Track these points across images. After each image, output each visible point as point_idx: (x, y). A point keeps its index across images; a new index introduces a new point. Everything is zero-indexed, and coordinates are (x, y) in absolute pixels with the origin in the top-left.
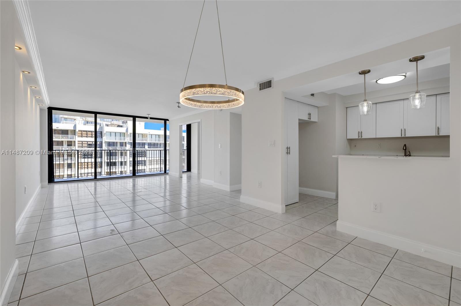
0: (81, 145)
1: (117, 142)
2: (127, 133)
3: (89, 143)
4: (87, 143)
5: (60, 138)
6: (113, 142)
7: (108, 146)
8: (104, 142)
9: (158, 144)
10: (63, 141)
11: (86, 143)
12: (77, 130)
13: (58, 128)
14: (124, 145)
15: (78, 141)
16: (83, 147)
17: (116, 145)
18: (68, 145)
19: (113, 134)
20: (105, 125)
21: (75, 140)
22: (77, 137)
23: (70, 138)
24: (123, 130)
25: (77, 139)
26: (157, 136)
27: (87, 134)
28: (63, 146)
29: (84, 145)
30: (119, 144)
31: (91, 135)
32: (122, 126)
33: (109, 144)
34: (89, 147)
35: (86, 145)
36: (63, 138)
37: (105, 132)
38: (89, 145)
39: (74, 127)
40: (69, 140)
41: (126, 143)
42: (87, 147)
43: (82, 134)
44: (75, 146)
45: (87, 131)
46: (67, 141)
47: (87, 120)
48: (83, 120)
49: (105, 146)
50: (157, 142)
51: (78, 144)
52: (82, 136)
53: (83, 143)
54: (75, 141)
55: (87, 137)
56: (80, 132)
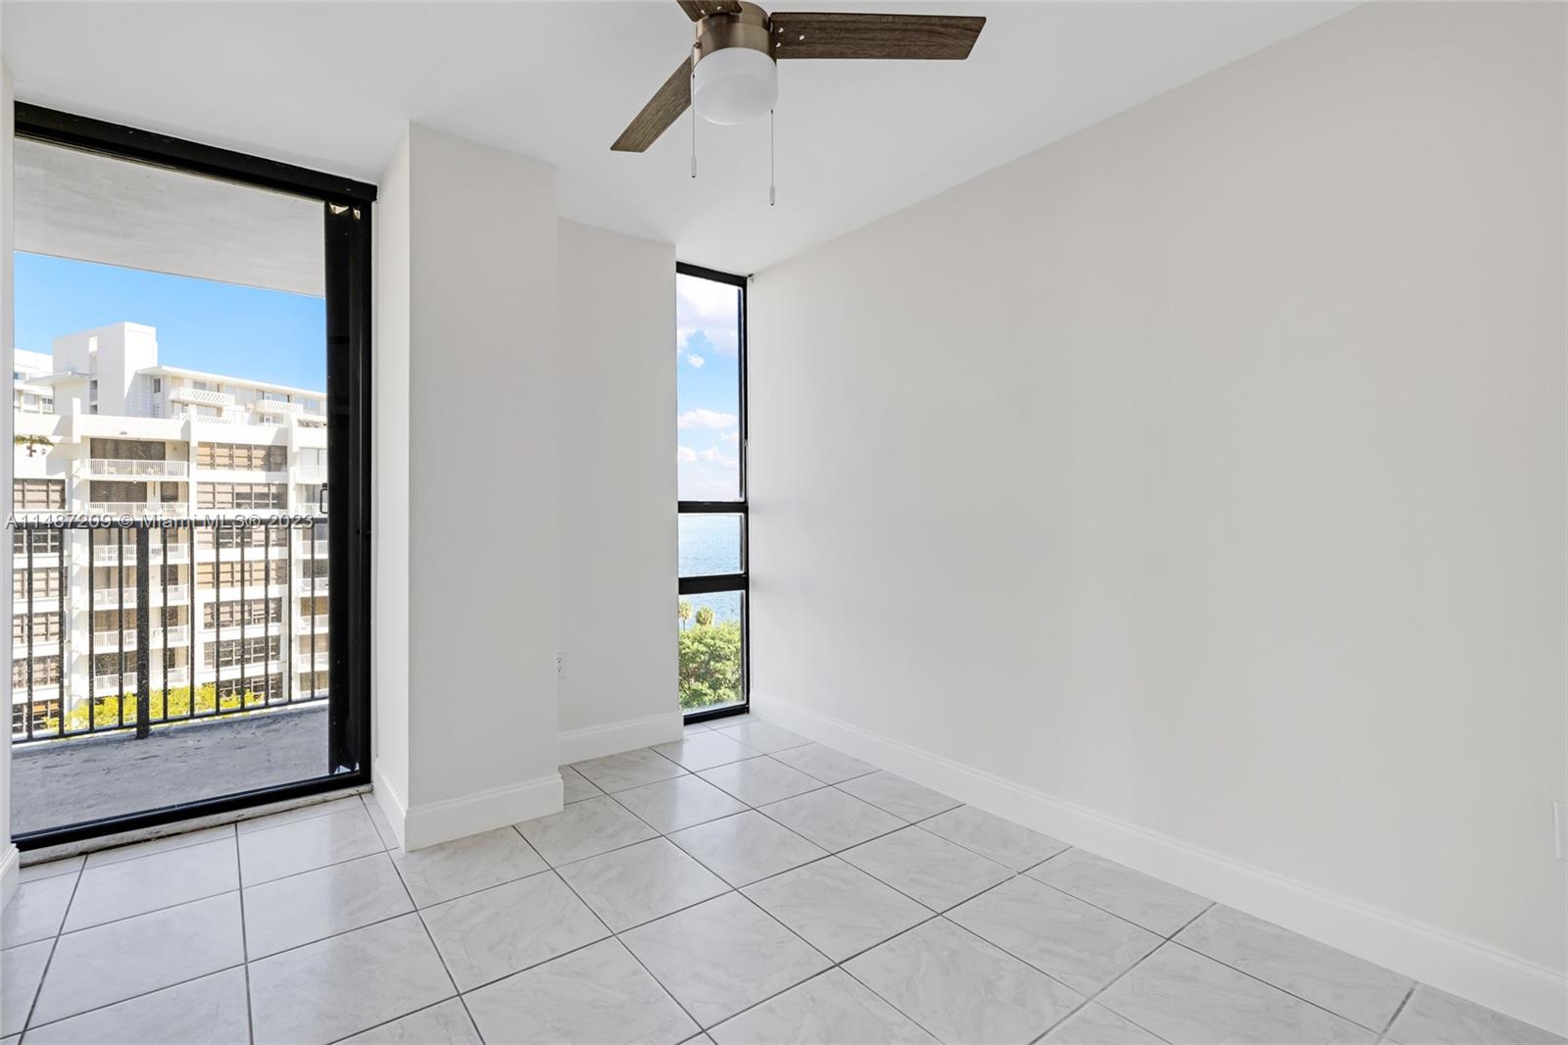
3: (238, 489)
4: (233, 489)
5: (131, 473)
11: (229, 489)
12: (194, 444)
15: (199, 483)
16: (217, 505)
18: (163, 499)
21: (186, 480)
22: (193, 465)
23: (171, 473)
25: (198, 475)
27: (231, 457)
28: (145, 500)
29: (219, 497)
31: (245, 461)
34: (239, 505)
35: (229, 498)
36: (146, 473)
38: (238, 496)
39: (182, 430)
40: (167, 478)
42: (230, 505)
44: (188, 504)
45: (230, 446)
46: (162, 483)
51: (198, 492)
52: (212, 465)
53: (218, 488)
56: (207, 451)
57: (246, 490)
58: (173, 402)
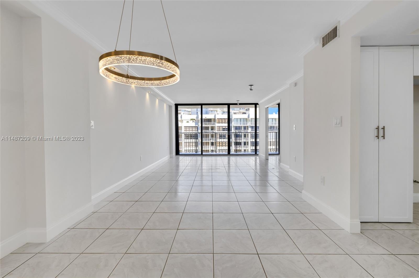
0: (218, 129)
1: (241, 126)
2: (249, 119)
3: (223, 127)
5: (207, 125)
6: (239, 126)
7: (235, 129)
8: (232, 126)
9: (275, 127)
10: (209, 127)
11: (222, 127)
12: (216, 119)
13: (206, 118)
14: (247, 128)
15: (217, 126)
16: (220, 131)
17: (241, 128)
18: (211, 129)
19: (239, 120)
20: (233, 113)
22: (216, 123)
23: (213, 125)
24: (245, 116)
25: (217, 125)
26: (274, 120)
27: (222, 121)
28: (209, 130)
29: (220, 129)
30: (243, 128)
31: (224, 122)
32: (245, 113)
33: (236, 128)
34: (224, 131)
35: (222, 129)
36: (209, 125)
37: (233, 119)
38: (224, 129)
39: (214, 116)
41: (248, 126)
42: (222, 131)
43: (219, 121)
44: (215, 130)
45: (222, 119)
46: (211, 126)
47: (224, 111)
48: (221, 111)
49: (233, 130)
50: (273, 125)
52: (219, 123)
53: (220, 127)
54: (215, 126)
55: (222, 123)
56: (218, 120)
57: (224, 127)
58: (209, 110)
